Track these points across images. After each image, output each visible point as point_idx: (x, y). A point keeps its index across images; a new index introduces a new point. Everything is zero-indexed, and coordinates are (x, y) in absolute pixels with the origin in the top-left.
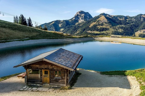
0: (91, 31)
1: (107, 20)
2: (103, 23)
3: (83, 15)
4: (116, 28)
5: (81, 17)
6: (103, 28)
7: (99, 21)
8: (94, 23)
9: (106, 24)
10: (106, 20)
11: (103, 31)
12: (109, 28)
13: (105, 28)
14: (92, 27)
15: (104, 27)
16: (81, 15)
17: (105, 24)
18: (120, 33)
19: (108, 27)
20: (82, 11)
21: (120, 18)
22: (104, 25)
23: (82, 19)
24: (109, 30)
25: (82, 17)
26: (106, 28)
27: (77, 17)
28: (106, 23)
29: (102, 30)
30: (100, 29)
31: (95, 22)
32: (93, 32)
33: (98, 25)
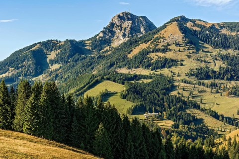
0: (129, 68)
1: (181, 35)
2: (168, 45)
3: (128, 24)
4: (207, 59)
5: (121, 30)
6: (166, 60)
7: (158, 39)
8: (144, 46)
9: (178, 48)
10: (179, 36)
11: (163, 67)
12: (185, 57)
13: (172, 61)
14: (136, 57)
15: (169, 55)
16: (121, 26)
17: (173, 47)
18: (215, 72)
19: (182, 56)
20: (127, 14)
21: (232, 31)
22: (170, 50)
23: (124, 35)
24: (182, 65)
25: (125, 29)
26: (174, 58)
27: (110, 30)
28: (177, 44)
29: (160, 65)
30: (157, 62)
31: (146, 42)
32: (132, 73)
33: (153, 52)
